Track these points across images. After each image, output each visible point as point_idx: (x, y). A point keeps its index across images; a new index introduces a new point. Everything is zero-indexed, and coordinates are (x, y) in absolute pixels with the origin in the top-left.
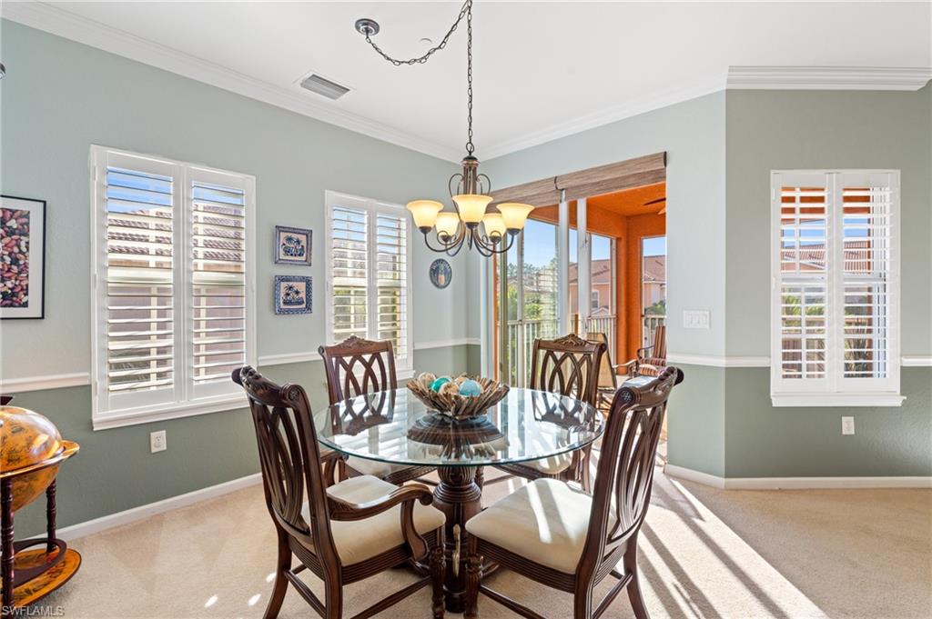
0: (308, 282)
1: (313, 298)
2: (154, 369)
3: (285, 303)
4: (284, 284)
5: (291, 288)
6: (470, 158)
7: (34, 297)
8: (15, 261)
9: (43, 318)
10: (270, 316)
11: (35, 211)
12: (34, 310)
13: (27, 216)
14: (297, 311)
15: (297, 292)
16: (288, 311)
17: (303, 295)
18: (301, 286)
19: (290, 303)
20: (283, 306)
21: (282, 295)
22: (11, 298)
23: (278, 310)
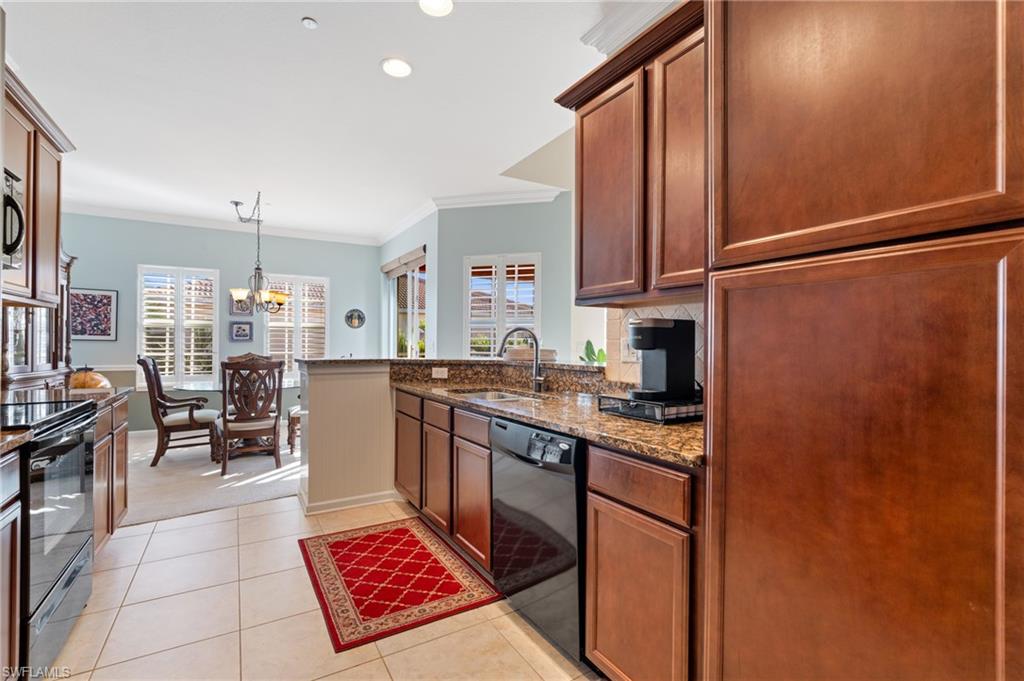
0: (250, 324)
1: (254, 333)
3: (236, 336)
4: (235, 326)
5: (240, 328)
6: (258, 269)
7: (113, 332)
8: (106, 317)
9: (116, 340)
10: (227, 343)
11: (113, 295)
12: (113, 337)
13: (110, 297)
14: (243, 340)
15: (244, 330)
16: (237, 340)
17: (248, 332)
18: (247, 327)
19: (240, 336)
20: (235, 338)
21: (235, 331)
22: (104, 332)
23: (232, 339)
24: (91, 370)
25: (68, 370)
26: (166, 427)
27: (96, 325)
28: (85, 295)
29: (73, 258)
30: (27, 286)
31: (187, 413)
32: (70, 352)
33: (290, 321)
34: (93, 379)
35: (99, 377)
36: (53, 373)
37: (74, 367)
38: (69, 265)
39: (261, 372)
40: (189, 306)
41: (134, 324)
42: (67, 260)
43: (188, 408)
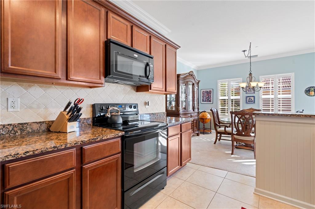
0: (254, 97)
1: (256, 100)
2: (226, 112)
3: (248, 101)
4: (248, 98)
5: (250, 98)
6: (250, 74)
7: (212, 101)
8: (210, 97)
9: (213, 103)
10: (245, 104)
13: (211, 91)
14: (251, 103)
15: (251, 99)
16: (249, 103)
17: (253, 100)
18: (253, 98)
19: (250, 101)
20: (248, 102)
21: (248, 100)
22: (210, 101)
23: (247, 103)
24: (205, 112)
25: (198, 112)
26: (218, 132)
27: (208, 99)
28: (206, 91)
29: (199, 81)
30: (175, 90)
31: (224, 128)
32: (199, 107)
33: (272, 94)
34: (205, 114)
35: (207, 114)
36: (193, 112)
37: (200, 111)
38: (198, 83)
39: (246, 116)
40: (233, 92)
41: (217, 98)
42: (197, 82)
43: (224, 127)
